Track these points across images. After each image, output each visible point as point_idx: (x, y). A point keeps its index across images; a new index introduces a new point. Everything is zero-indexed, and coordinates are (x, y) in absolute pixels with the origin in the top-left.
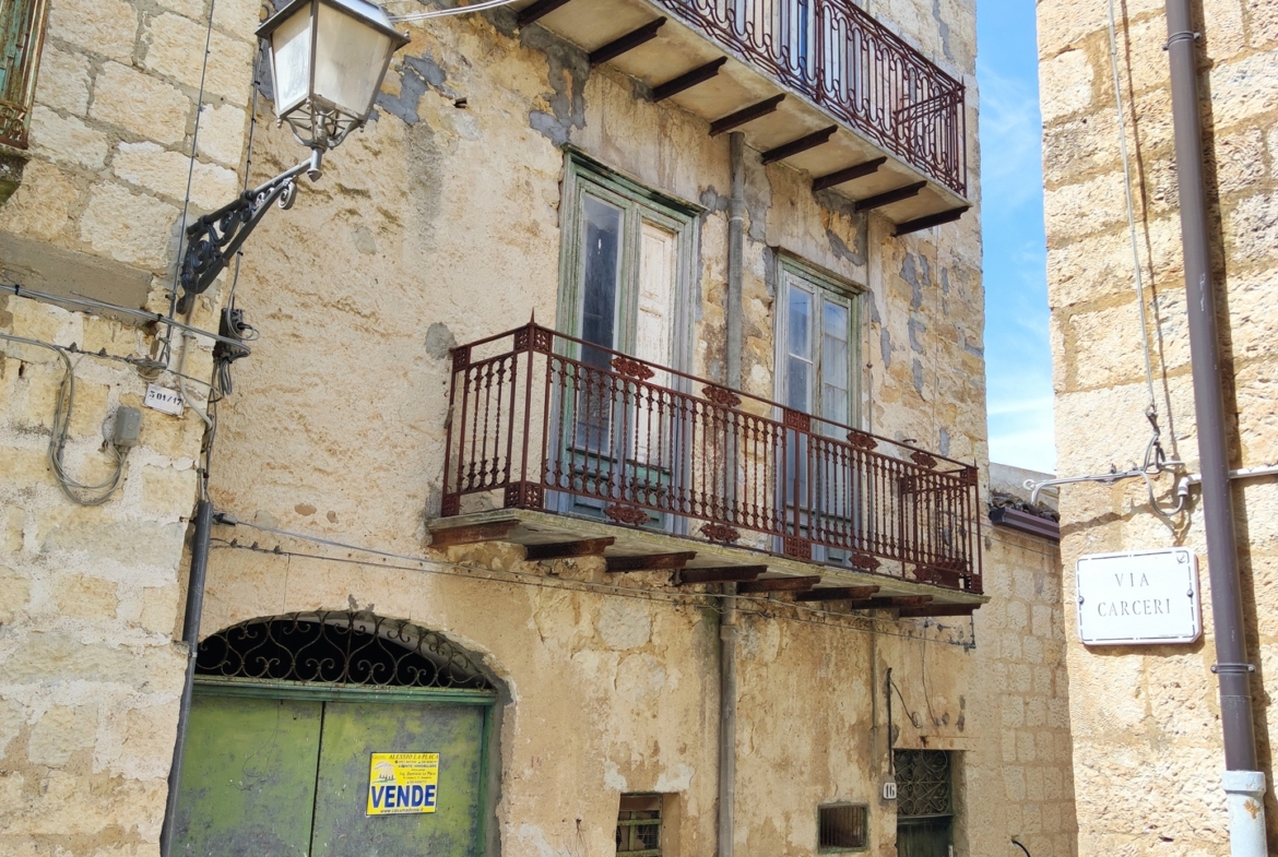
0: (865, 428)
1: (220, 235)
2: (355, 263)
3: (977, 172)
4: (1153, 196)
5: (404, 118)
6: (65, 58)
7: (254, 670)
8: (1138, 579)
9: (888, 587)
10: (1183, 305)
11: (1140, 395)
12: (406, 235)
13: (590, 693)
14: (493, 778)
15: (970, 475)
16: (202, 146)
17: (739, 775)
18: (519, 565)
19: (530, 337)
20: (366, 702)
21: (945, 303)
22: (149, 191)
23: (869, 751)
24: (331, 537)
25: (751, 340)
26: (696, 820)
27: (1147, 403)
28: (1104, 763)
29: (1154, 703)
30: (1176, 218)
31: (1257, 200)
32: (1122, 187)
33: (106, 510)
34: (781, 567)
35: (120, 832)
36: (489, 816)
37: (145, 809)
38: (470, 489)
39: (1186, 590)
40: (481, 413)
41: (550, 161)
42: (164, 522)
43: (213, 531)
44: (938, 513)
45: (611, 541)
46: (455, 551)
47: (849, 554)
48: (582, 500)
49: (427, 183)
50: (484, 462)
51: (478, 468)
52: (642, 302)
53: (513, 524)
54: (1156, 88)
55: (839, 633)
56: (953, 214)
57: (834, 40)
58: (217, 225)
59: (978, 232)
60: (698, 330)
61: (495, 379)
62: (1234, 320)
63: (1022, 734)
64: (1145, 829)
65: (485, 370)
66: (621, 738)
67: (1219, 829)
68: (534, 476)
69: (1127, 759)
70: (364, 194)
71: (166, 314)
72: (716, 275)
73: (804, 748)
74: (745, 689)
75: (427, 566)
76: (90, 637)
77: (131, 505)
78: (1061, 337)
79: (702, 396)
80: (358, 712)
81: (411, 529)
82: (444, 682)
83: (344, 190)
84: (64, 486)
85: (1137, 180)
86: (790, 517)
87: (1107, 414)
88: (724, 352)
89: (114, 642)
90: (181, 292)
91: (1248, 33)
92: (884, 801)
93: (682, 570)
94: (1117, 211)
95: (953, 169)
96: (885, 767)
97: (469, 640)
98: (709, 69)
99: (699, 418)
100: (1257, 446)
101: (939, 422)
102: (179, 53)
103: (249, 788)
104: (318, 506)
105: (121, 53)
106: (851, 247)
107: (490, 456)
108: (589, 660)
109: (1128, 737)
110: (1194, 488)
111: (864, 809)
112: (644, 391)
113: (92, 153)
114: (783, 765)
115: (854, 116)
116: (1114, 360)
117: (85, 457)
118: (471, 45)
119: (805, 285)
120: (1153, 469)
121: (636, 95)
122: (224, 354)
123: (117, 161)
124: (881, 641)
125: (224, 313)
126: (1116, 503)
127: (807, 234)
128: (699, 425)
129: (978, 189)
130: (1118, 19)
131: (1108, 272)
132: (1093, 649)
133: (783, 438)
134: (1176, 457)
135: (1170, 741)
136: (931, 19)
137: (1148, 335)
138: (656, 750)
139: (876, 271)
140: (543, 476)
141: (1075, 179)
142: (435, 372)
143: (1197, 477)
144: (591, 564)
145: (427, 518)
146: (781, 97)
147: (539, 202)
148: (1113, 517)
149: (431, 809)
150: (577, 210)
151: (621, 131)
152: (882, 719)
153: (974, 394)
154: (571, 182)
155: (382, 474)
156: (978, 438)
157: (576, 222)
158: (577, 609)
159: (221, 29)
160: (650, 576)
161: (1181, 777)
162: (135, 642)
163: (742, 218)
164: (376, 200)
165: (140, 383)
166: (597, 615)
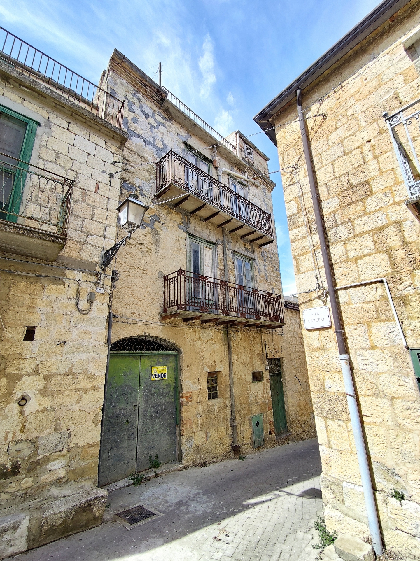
0: (256, 288)
1: (111, 253)
2: (142, 259)
3: (275, 233)
4: (312, 230)
5: (151, 228)
6: (76, 219)
7: (124, 349)
8: (317, 314)
9: (263, 323)
10: (321, 253)
11: (314, 273)
12: (153, 252)
13: (199, 351)
14: (179, 371)
15: (279, 297)
16: (107, 235)
17: (234, 367)
18: (182, 323)
19: (180, 272)
20: (150, 355)
21: (271, 261)
22: (95, 246)
23: (262, 359)
24: (139, 319)
25: (230, 271)
26: (225, 377)
27: (315, 275)
28: (313, 356)
29: (323, 341)
30: (317, 234)
31: (335, 229)
32: (305, 229)
33: (89, 315)
34: (240, 320)
35: (95, 387)
36: (179, 379)
37: (100, 381)
38: (169, 307)
39: (327, 315)
40: (171, 290)
41: (183, 235)
42: (101, 317)
43: (113, 319)
44: (273, 306)
45: (201, 316)
46: (167, 320)
47: (255, 316)
48: (195, 308)
49: (157, 241)
50: (172, 300)
51: (171, 302)
52: (205, 264)
53: (179, 313)
54: (310, 207)
55: (254, 333)
56: (271, 242)
57: (243, 206)
58: (110, 252)
59: (277, 246)
60: (218, 269)
61: (173, 282)
62: (332, 255)
63: (295, 353)
64: (323, 370)
65: (171, 281)
66: (207, 360)
67: (339, 368)
68: (183, 303)
69: (317, 354)
70: (143, 244)
71: (100, 272)
72: (221, 257)
73: (248, 359)
74: (234, 348)
75: (161, 324)
76: (86, 344)
77: (94, 313)
78: (295, 262)
79: (220, 283)
80: (148, 357)
81: (157, 316)
82: (167, 350)
83: (139, 244)
84: (79, 310)
85: (308, 227)
86: (241, 309)
87: (307, 278)
88: (224, 273)
89: (92, 345)
90: (103, 267)
91: (329, 194)
92: (266, 370)
93: (218, 322)
94: (305, 234)
95: (270, 233)
96: (266, 362)
97: (172, 341)
98: (216, 214)
99: (219, 288)
100: (340, 282)
101: (272, 287)
102: (101, 216)
103: (125, 376)
104: (136, 312)
105: (88, 217)
106: (250, 250)
107: (173, 299)
108: (199, 343)
109: (317, 349)
110: (327, 292)
111: (262, 372)
112: (207, 283)
113: (83, 238)
114: (243, 364)
115: (248, 222)
116: (307, 266)
117: (83, 304)
118: (165, 212)
119: (241, 259)
120: (318, 289)
121: (201, 220)
122: (113, 280)
123: (88, 240)
124: (263, 335)
125: (113, 271)
126: (310, 298)
127: (240, 247)
128: (219, 290)
129: (276, 237)
130: (301, 194)
131: (304, 247)
132: (308, 330)
133: (238, 291)
134: (323, 286)
135: (327, 349)
136: (263, 202)
137: (314, 260)
138: (215, 362)
139: (256, 255)
140: (185, 303)
141: (295, 228)
142: (160, 282)
143: (327, 290)
144: (198, 322)
145: (160, 314)
146: (232, 219)
147: (181, 244)
148: (310, 300)
149: (166, 378)
150: (190, 245)
151: (198, 228)
152: (264, 352)
153: (279, 280)
154: (188, 239)
155: (150, 305)
156: (281, 289)
157: (190, 248)
158: (195, 332)
159: (110, 211)
160: (211, 324)
161: (330, 357)
162: (96, 344)
163: (226, 245)
164: (145, 245)
165: (95, 287)
166: (200, 333)
